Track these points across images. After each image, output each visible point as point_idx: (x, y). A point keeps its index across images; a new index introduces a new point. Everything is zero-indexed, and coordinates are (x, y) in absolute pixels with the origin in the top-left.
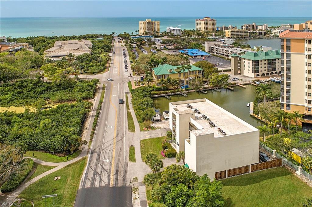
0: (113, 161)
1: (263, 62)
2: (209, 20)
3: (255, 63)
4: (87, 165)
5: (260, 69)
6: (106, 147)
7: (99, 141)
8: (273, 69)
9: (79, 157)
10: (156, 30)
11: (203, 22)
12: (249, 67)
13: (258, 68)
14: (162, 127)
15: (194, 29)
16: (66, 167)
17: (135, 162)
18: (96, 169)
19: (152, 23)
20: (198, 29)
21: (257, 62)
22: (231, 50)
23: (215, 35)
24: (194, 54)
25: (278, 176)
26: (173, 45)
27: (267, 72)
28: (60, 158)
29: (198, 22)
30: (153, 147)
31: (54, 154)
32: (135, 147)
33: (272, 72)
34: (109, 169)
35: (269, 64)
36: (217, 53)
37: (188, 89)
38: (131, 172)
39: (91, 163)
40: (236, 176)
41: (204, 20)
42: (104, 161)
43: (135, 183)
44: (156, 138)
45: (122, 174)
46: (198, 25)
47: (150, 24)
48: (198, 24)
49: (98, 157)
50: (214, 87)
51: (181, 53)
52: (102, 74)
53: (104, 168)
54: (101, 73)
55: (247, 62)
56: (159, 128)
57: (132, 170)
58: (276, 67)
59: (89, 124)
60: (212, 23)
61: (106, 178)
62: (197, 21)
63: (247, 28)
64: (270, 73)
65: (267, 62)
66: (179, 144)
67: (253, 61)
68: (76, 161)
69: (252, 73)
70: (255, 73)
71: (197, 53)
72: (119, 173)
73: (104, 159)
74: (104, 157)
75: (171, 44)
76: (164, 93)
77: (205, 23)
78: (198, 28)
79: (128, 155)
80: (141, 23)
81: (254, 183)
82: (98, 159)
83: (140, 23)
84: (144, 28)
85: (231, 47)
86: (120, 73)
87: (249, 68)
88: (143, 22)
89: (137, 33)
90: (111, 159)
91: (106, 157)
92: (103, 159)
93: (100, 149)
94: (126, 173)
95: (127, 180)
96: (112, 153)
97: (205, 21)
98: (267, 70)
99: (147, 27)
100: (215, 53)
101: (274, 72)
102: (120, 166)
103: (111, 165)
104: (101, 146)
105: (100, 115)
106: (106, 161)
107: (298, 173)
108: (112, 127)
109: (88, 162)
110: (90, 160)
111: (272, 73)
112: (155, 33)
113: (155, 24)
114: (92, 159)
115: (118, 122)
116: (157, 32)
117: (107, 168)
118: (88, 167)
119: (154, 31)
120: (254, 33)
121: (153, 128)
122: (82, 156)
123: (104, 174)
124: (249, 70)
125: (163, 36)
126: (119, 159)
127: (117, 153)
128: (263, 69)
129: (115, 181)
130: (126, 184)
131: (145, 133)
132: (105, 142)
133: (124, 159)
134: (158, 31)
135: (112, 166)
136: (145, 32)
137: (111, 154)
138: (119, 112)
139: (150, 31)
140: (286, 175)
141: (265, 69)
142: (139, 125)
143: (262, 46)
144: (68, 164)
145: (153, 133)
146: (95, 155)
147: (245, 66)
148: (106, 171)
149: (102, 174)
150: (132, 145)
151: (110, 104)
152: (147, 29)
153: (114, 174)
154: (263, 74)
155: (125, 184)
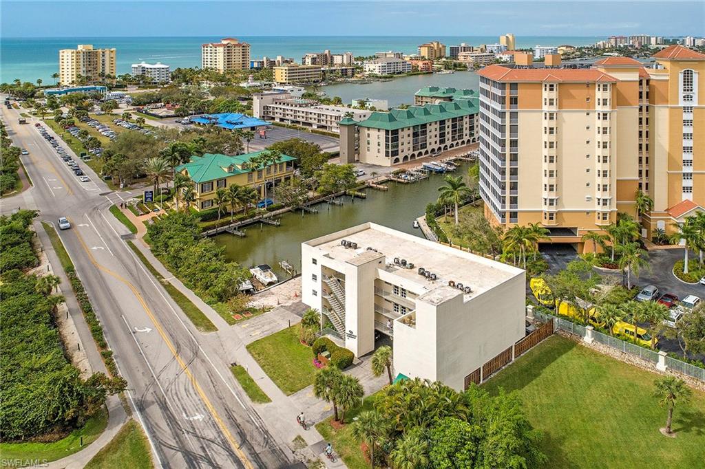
0: (214, 414)
1: (406, 132)
2: (235, 46)
3: (392, 135)
4: (152, 444)
5: (400, 148)
6: (170, 384)
7: (139, 375)
8: (421, 145)
9: (111, 429)
10: (107, 72)
11: (221, 49)
12: (379, 145)
13: (397, 146)
14: (276, 305)
15: (196, 67)
16: (90, 464)
17: (271, 401)
18: (184, 447)
19: (96, 54)
20: (209, 66)
21: (395, 132)
22: (317, 111)
23: (256, 79)
24: (236, 124)
25: (560, 354)
26: (165, 106)
27: (411, 152)
28: (53, 446)
29: (209, 49)
30: (287, 355)
31: (25, 441)
32: (243, 365)
33: (420, 151)
34: (219, 436)
35: (415, 135)
36: (282, 120)
37: (273, 208)
38: (277, 426)
39: (157, 433)
40: (496, 374)
41: (225, 46)
42: (191, 419)
43: (305, 449)
44: (279, 333)
45: (260, 439)
46: (209, 57)
47: (90, 57)
48: (209, 54)
49: (167, 415)
50: (325, 196)
51: (199, 123)
52: (17, 196)
53: (203, 439)
54: (14, 195)
55: (373, 133)
56: (269, 309)
57: (275, 423)
58: (426, 141)
59: (76, 333)
60: (241, 51)
61: (227, 460)
62: (206, 49)
63: (314, 61)
64: (416, 153)
65: (411, 132)
66: (355, 333)
67: (387, 132)
68: (109, 440)
69: (386, 156)
70: (392, 156)
71: (241, 123)
72: (248, 438)
73: (187, 416)
74: (184, 409)
75: (159, 105)
76: (223, 225)
77: (226, 51)
78: (209, 63)
79: (240, 388)
80: (65, 54)
81: (532, 380)
82: (171, 420)
83: (61, 54)
84: (74, 67)
85: (313, 105)
86: (69, 187)
87: (379, 147)
88: (73, 53)
89: (57, 80)
90: (204, 409)
91: (190, 409)
92: (184, 415)
93: (158, 392)
94: (266, 432)
95: (280, 449)
96: (195, 394)
97: (226, 48)
98: (412, 149)
99: (82, 63)
100: (277, 121)
101: (423, 151)
102: (239, 421)
103: (215, 425)
104: (153, 383)
105: (94, 306)
106: (195, 418)
107: (588, 339)
108: (148, 330)
109: (147, 434)
110: (148, 428)
111: (420, 154)
112: (103, 80)
113: (103, 56)
114: (153, 423)
115: (156, 313)
116: (109, 76)
117: (210, 434)
118: (157, 448)
119: (102, 75)
120: (332, 72)
121: (253, 311)
122: (119, 423)
123: (213, 452)
124: (379, 152)
125: (126, 86)
126: (224, 405)
127: (210, 390)
128: (406, 146)
129: (255, 461)
130: (286, 459)
131: (243, 326)
132: (158, 371)
133: (238, 402)
134: (112, 75)
135: (220, 425)
136: (79, 76)
137: (196, 399)
138: (141, 288)
139: (89, 75)
140: (570, 348)
141: (409, 145)
142: (215, 312)
143: (370, 100)
144: (91, 457)
145: (265, 323)
146: (155, 411)
147: (369, 144)
148: (212, 442)
149: (209, 454)
150: (232, 363)
151: (99, 272)
152: (82, 69)
153: (241, 445)
154: (406, 158)
155: (283, 460)
